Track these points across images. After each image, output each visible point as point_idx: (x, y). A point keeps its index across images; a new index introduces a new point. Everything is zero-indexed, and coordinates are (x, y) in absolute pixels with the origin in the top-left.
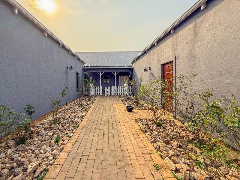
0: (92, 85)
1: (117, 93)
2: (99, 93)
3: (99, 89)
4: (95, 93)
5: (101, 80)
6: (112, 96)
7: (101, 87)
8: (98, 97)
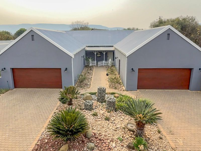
0: (90, 60)
1: (105, 64)
2: (94, 64)
3: (94, 62)
4: (92, 64)
5: (95, 57)
6: (102, 66)
7: (96, 61)
8: (95, 67)
